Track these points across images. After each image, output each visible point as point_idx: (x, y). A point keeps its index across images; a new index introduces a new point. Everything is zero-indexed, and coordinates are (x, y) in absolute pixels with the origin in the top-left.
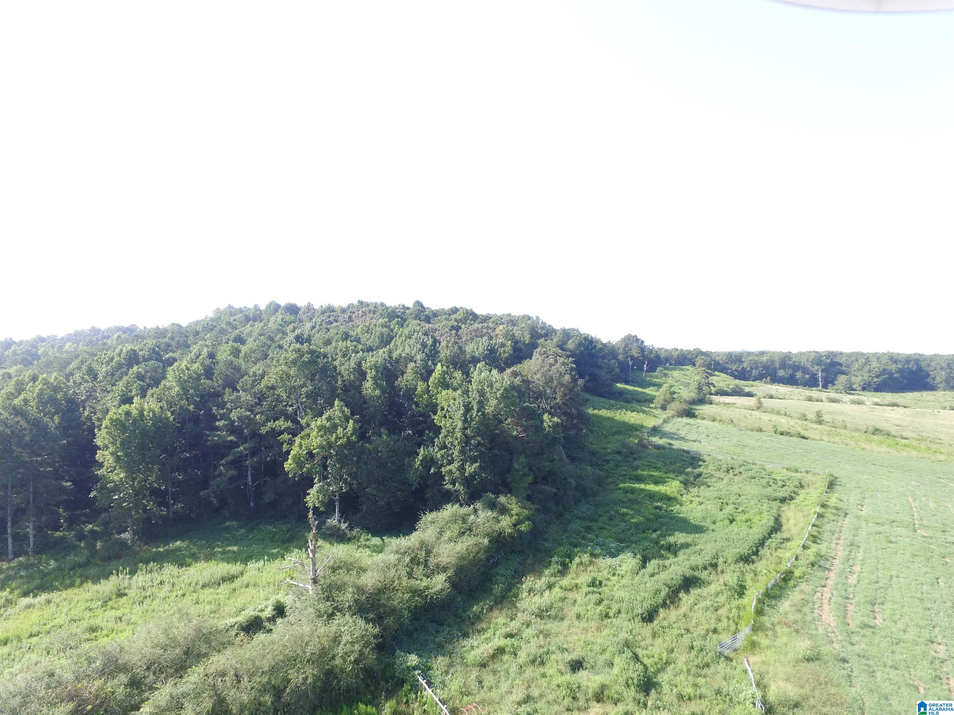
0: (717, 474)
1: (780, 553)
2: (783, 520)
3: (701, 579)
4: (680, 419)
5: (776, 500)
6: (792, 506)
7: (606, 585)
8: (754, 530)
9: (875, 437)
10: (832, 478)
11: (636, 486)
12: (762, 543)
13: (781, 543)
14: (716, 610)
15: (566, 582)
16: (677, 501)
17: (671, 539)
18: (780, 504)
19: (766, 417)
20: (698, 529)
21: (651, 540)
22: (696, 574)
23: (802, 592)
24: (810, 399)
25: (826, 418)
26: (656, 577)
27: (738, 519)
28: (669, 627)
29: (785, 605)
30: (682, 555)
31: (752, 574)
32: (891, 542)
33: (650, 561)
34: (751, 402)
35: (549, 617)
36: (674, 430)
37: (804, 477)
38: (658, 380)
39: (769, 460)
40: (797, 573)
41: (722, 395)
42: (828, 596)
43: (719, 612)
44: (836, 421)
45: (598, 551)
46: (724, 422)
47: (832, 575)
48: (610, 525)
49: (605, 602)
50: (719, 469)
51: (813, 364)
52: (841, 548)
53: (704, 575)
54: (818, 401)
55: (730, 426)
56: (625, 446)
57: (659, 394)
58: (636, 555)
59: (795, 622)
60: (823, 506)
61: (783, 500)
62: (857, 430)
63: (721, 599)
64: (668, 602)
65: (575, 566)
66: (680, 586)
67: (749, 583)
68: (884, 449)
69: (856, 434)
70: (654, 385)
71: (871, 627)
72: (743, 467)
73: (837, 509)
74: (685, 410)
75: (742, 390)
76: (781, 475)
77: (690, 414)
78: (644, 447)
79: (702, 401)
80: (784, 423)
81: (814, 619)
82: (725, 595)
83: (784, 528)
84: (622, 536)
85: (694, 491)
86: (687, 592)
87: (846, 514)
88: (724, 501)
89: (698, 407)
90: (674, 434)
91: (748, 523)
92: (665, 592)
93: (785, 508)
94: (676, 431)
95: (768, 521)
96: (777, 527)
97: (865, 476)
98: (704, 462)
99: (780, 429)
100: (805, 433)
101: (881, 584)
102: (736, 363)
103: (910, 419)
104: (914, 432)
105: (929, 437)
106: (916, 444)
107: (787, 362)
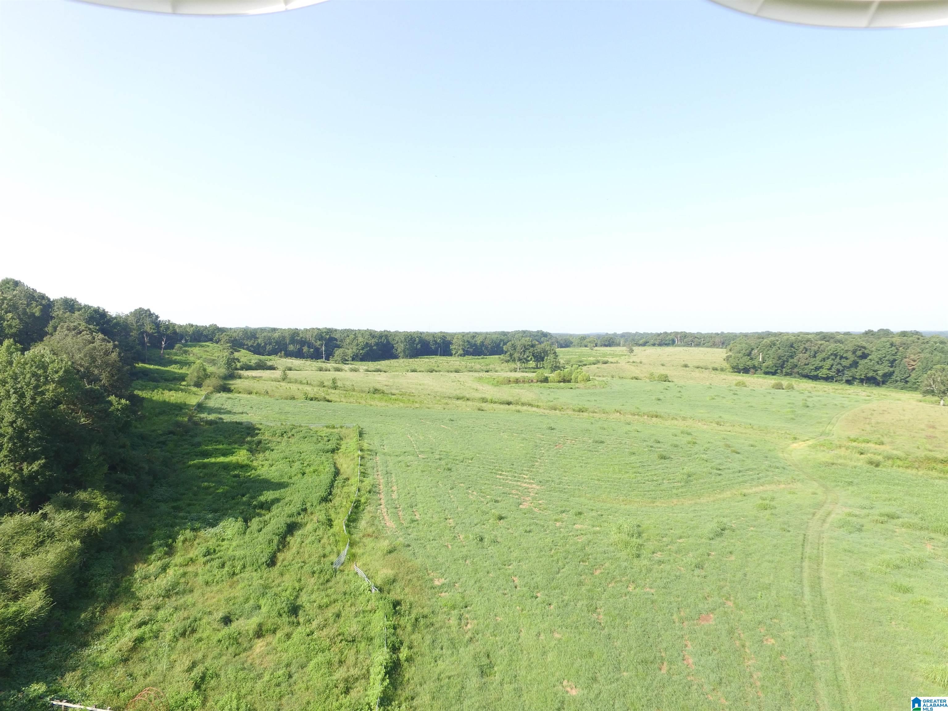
0: (274, 439)
1: (345, 489)
2: (339, 466)
3: (298, 523)
4: (219, 395)
5: (328, 452)
6: (340, 454)
7: (220, 551)
8: (322, 477)
9: (376, 396)
10: (360, 429)
11: (206, 460)
12: (332, 486)
13: (344, 482)
14: (320, 541)
15: (178, 559)
16: (250, 467)
17: (262, 498)
18: (332, 454)
19: (294, 387)
20: (280, 486)
21: (244, 504)
22: (293, 519)
23: (369, 512)
24: (321, 369)
25: (339, 384)
26: (264, 531)
27: (307, 471)
28: (290, 564)
29: (363, 524)
30: (275, 510)
31: (333, 509)
32: (408, 466)
33: (251, 520)
34: (277, 374)
35: (177, 593)
36: (217, 406)
37: (340, 431)
38: (178, 358)
39: (311, 422)
40: (363, 500)
41: (246, 370)
42: (385, 510)
43: (322, 542)
44: (346, 386)
45: (197, 525)
46: (260, 394)
47: (382, 496)
48: (196, 500)
49: (228, 564)
50: (274, 435)
51: (316, 339)
52: (381, 477)
53: (299, 519)
54: (326, 371)
55: (267, 399)
56: (178, 424)
57: (190, 372)
58: (237, 518)
59: (374, 532)
60: (361, 450)
61: (333, 451)
62: (363, 391)
63: (320, 532)
64: (281, 547)
65: (180, 544)
66: (285, 532)
67: (333, 516)
68: (383, 404)
69: (364, 395)
70: (176, 362)
71: (415, 521)
72: (294, 430)
73: (371, 451)
74: (221, 386)
75: (265, 364)
76: (324, 432)
77: (226, 389)
78: (196, 424)
79: (232, 376)
80: (311, 391)
81: (383, 527)
82: (321, 529)
83: (342, 471)
84: (214, 506)
85: (261, 456)
86: (292, 535)
87: (376, 453)
88: (291, 460)
89: (231, 382)
90: (221, 409)
91: (316, 473)
92: (276, 539)
93: (336, 457)
94: (220, 406)
95: (329, 469)
96: (337, 473)
97: (379, 425)
98: (260, 430)
99: (309, 396)
100: (328, 397)
101: (411, 494)
102: (251, 340)
103: (391, 380)
104: (397, 389)
105: (407, 392)
106: (401, 397)
107: (296, 338)
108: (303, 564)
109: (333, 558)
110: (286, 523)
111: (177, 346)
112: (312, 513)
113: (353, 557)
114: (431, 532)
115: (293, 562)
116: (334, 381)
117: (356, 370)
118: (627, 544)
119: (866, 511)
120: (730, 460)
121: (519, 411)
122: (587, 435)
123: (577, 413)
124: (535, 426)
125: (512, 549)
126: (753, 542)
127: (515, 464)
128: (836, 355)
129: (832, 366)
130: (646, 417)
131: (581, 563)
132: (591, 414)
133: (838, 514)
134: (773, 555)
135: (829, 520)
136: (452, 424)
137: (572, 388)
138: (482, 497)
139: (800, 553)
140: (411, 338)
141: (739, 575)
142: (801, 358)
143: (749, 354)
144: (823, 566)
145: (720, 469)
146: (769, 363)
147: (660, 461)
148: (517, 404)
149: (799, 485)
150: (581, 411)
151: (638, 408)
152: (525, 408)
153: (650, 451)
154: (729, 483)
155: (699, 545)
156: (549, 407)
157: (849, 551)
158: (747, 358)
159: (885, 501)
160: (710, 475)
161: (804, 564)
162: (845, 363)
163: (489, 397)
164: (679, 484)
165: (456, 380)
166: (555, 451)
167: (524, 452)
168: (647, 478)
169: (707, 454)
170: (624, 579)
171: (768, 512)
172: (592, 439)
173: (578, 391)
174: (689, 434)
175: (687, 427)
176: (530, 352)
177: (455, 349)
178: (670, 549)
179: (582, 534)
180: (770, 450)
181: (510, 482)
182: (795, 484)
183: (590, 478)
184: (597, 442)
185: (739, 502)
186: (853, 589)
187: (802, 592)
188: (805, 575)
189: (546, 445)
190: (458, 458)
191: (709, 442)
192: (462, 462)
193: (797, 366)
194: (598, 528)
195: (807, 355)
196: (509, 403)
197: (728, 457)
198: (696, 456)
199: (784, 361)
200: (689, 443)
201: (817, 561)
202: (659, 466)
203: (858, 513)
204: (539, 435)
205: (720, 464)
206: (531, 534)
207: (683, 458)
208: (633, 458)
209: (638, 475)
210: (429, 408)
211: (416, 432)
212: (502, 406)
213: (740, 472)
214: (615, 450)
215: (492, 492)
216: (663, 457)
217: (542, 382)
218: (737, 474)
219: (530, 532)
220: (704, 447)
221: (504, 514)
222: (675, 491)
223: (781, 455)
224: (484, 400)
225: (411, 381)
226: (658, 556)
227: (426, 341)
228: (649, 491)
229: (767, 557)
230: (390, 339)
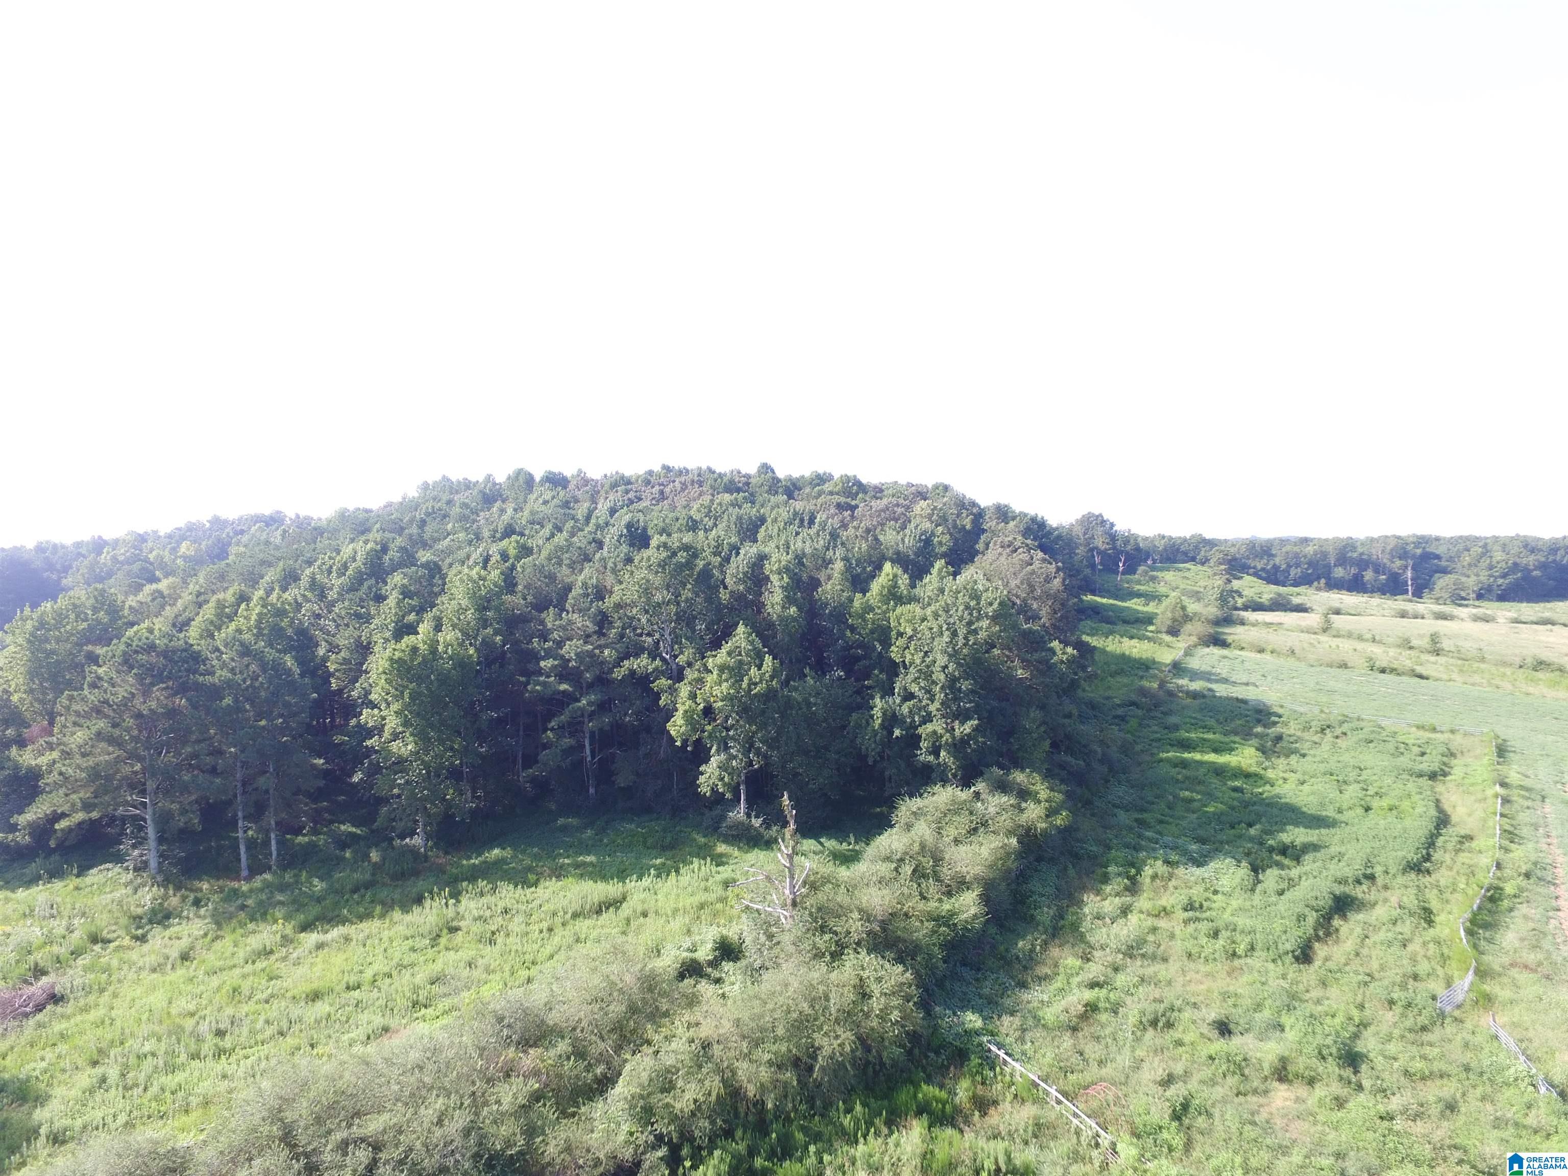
0: (1306, 735)
1: (1463, 857)
2: (1447, 807)
3: (1356, 899)
4: (1207, 650)
5: (1421, 776)
6: (1451, 785)
7: (1210, 909)
8: (1408, 822)
9: (1540, 675)
10: (1500, 741)
11: (1186, 755)
12: (1431, 843)
13: (1461, 843)
14: (1405, 946)
15: (1143, 902)
16: (1261, 778)
17: (1285, 837)
18: (1430, 782)
19: (1346, 645)
20: (1318, 822)
21: (1251, 839)
22: (1347, 889)
23: (1526, 917)
24: (1403, 615)
25: (1446, 644)
26: (1288, 895)
27: (1375, 803)
28: (1340, 971)
29: (1509, 938)
30: (1309, 863)
31: (1435, 891)
33: (1264, 871)
34: (1312, 620)
35: (1143, 956)
36: (1205, 668)
37: (1449, 739)
38: (1142, 588)
39: (1382, 713)
40: (1509, 889)
41: (1254, 610)
43: (1410, 948)
44: (1463, 650)
45: (1174, 857)
46: (1279, 654)
47: (1562, 892)
48: (1171, 817)
49: (1224, 934)
50: (1307, 728)
51: (1393, 557)
53: (1359, 892)
54: (1416, 617)
55: (1291, 661)
56: (1143, 692)
57: (1162, 611)
58: (1239, 861)
59: (1541, 964)
60: (1504, 785)
61: (1433, 776)
62: (1505, 664)
63: (1406, 927)
64: (1321, 933)
65: (1148, 880)
66: (1331, 908)
67: (1434, 905)
68: (1562, 693)
69: (1508, 671)
70: (1139, 595)
72: (1346, 725)
73: (1528, 789)
74: (1210, 635)
75: (1289, 602)
76: (1413, 736)
77: (1218, 641)
78: (1171, 694)
79: (1227, 621)
80: (1383, 655)
82: (1408, 922)
83: (1454, 819)
84: (1201, 832)
85: (1281, 762)
86: (1344, 917)
87: (1543, 797)
88: (1340, 778)
89: (1227, 630)
90: (1210, 673)
91: (1395, 812)
92: (1312, 918)
93: (1440, 788)
94: (1209, 669)
95: (1423, 809)
96: (1443, 821)
98: (1280, 716)
99: (1378, 664)
100: (1419, 669)
102: (1262, 558)
107: (1349, 554)
108: (1367, 978)
109: (1436, 986)
110: (1331, 893)
111: (1141, 569)
112: (1386, 888)
113: (1485, 1000)
115: (1347, 968)
116: (1434, 638)
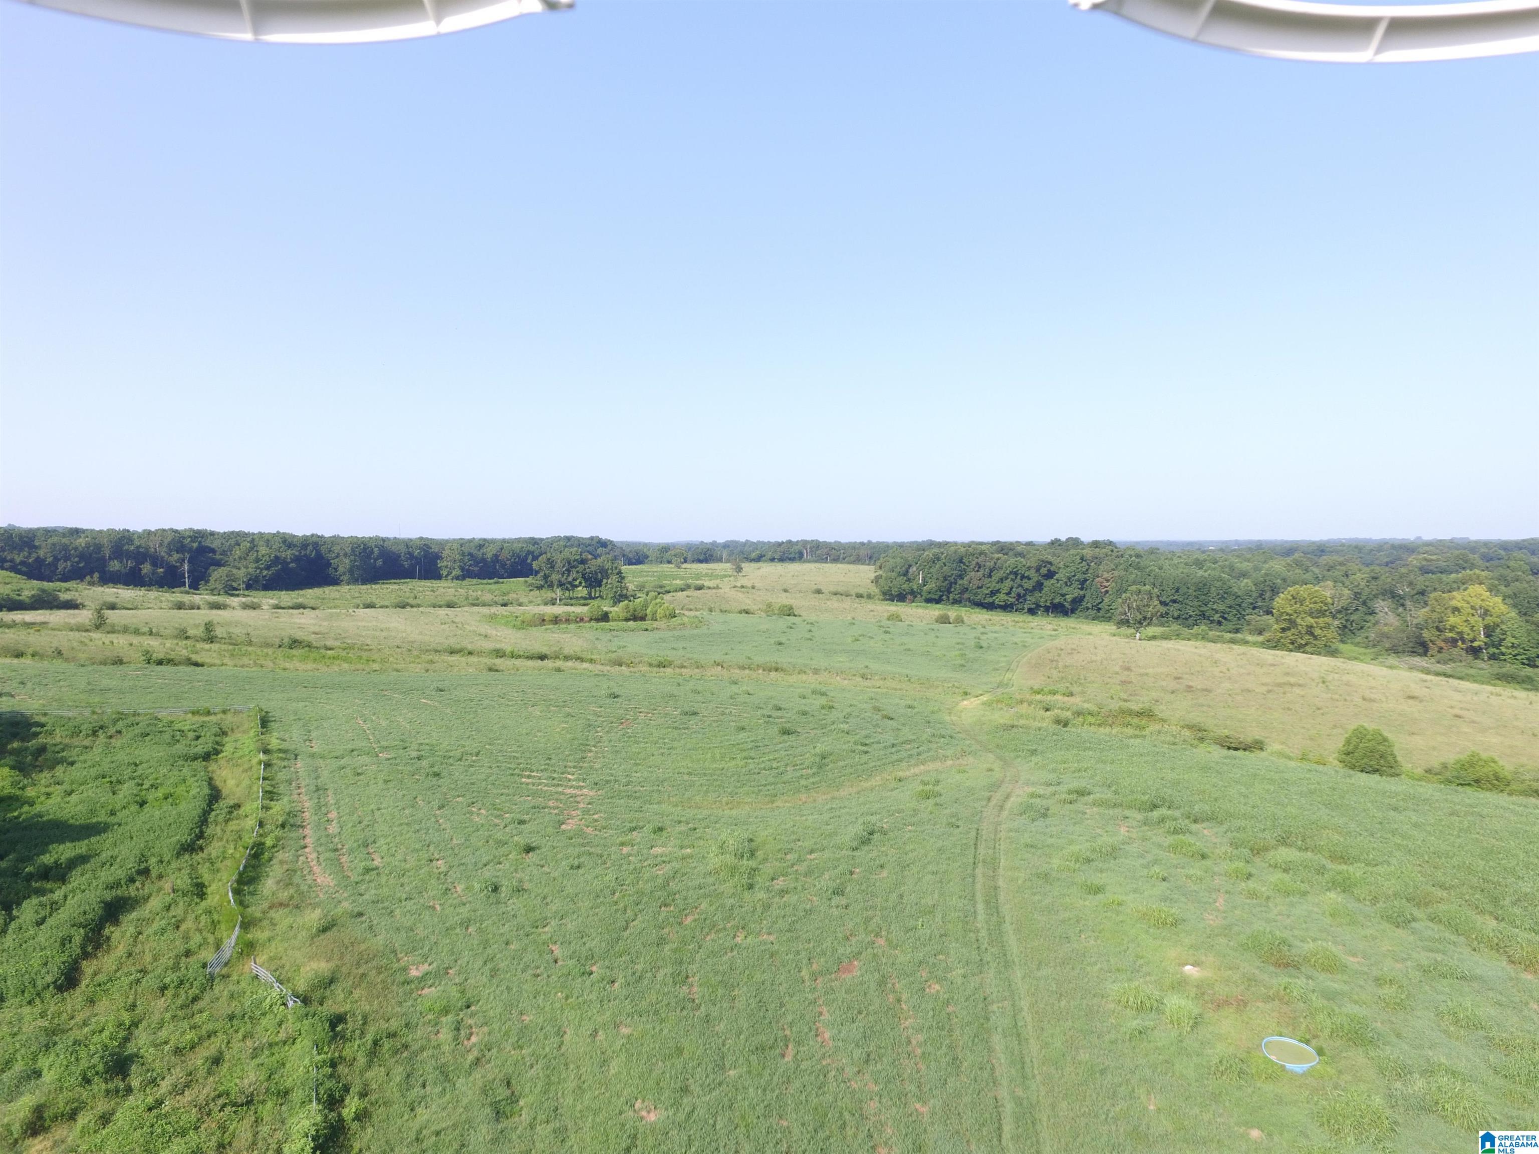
0: (76, 742)
1: (233, 826)
2: (218, 783)
5: (196, 759)
6: (222, 762)
8: (183, 806)
9: (294, 652)
10: (263, 713)
12: (203, 821)
13: (230, 813)
14: (178, 927)
16: (17, 800)
17: (47, 859)
18: (204, 763)
22: (119, 892)
23: (282, 862)
25: (219, 632)
26: (50, 921)
27: (151, 797)
29: (269, 885)
30: (77, 878)
31: (207, 864)
32: (359, 774)
33: (19, 905)
34: (83, 616)
37: (222, 719)
39: (158, 705)
40: (269, 842)
42: (314, 855)
43: (183, 927)
44: (233, 636)
46: (42, 656)
47: (308, 831)
50: (76, 733)
51: (170, 550)
52: (305, 798)
53: (132, 891)
54: (191, 608)
55: (59, 665)
59: (292, 898)
60: (266, 751)
61: (207, 757)
62: (268, 645)
63: (178, 911)
64: (89, 949)
66: (100, 919)
68: (310, 666)
69: (270, 651)
72: (120, 723)
73: (285, 751)
75: (56, 598)
76: (188, 722)
80: (160, 647)
81: (310, 887)
83: (225, 792)
85: (44, 776)
86: (116, 922)
87: (296, 756)
88: (114, 779)
91: (170, 800)
92: (79, 935)
93: (213, 766)
95: (197, 790)
96: (215, 795)
97: (301, 704)
98: (43, 726)
99: (154, 656)
100: (195, 658)
101: (365, 823)
102: (21, 551)
103: (325, 623)
104: (337, 639)
105: (355, 644)
106: (344, 654)
107: (126, 547)
108: (139, 975)
109: (208, 955)
110: (101, 902)
112: (160, 877)
113: (248, 948)
114: (402, 886)
115: (118, 974)
116: (209, 627)
117: (254, 607)
118: (733, 870)
119: (1052, 789)
120: (879, 730)
121: (559, 670)
122: (671, 702)
123: (655, 669)
124: (586, 694)
125: (548, 900)
126: (912, 847)
127: (553, 756)
128: (1016, 574)
129: (1011, 589)
130: (760, 671)
131: (663, 908)
132: (678, 670)
133: (1018, 796)
134: (938, 863)
135: (1008, 805)
136: (442, 696)
137: (647, 630)
138: (497, 817)
139: (972, 856)
140: (364, 549)
141: (894, 897)
142: (973, 578)
143: (906, 574)
144: (1001, 871)
145: (866, 745)
146: (932, 585)
147: (782, 738)
148: (557, 657)
149: (971, 759)
150: (662, 665)
151: (749, 658)
152: (570, 664)
153: (767, 723)
154: (878, 763)
155: (838, 860)
156: (610, 661)
157: (1032, 846)
158: (902, 579)
159: (1074, 772)
160: (853, 755)
161: (977, 870)
162: (1028, 585)
163: (508, 649)
164: (809, 771)
165: (450, 621)
166: (621, 733)
167: (569, 736)
168: (763, 766)
169: (847, 723)
170: (729, 925)
171: (931, 801)
172: (679, 710)
173: (657, 635)
174: (823, 694)
175: (820, 683)
176: (578, 572)
177: (446, 567)
178: (797, 871)
179: (664, 862)
180: (933, 712)
181: (546, 788)
182: (966, 758)
183: (676, 771)
184: (686, 713)
185: (892, 790)
186: (1037, 898)
187: (975, 912)
188: (979, 886)
189: (605, 723)
190: (451, 754)
191: (851, 705)
192: (460, 760)
193: (967, 589)
194: (688, 850)
195: (980, 574)
196: (542, 657)
197: (877, 726)
198: (833, 727)
199: (951, 584)
200: (823, 707)
201: (993, 864)
202: (781, 746)
203: (1042, 792)
204: (593, 708)
205: (866, 737)
206: (581, 871)
207: (815, 731)
208: (742, 735)
209: (750, 761)
210: (398, 671)
211: (374, 714)
212: (530, 663)
213: (893, 746)
214: (715, 725)
215: (514, 807)
216: (786, 732)
217: (598, 620)
218: (890, 750)
219: (578, 867)
220: (844, 714)
221: (534, 841)
222: (803, 782)
223: (947, 718)
224: (499, 653)
225: (363, 624)
226: (780, 883)
227: (394, 553)
228: (765, 785)
229: (930, 868)
230: (323, 549)
